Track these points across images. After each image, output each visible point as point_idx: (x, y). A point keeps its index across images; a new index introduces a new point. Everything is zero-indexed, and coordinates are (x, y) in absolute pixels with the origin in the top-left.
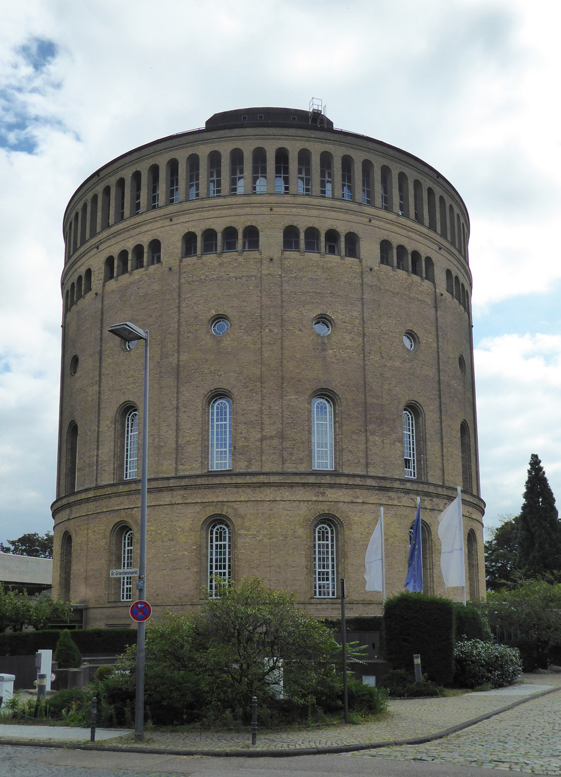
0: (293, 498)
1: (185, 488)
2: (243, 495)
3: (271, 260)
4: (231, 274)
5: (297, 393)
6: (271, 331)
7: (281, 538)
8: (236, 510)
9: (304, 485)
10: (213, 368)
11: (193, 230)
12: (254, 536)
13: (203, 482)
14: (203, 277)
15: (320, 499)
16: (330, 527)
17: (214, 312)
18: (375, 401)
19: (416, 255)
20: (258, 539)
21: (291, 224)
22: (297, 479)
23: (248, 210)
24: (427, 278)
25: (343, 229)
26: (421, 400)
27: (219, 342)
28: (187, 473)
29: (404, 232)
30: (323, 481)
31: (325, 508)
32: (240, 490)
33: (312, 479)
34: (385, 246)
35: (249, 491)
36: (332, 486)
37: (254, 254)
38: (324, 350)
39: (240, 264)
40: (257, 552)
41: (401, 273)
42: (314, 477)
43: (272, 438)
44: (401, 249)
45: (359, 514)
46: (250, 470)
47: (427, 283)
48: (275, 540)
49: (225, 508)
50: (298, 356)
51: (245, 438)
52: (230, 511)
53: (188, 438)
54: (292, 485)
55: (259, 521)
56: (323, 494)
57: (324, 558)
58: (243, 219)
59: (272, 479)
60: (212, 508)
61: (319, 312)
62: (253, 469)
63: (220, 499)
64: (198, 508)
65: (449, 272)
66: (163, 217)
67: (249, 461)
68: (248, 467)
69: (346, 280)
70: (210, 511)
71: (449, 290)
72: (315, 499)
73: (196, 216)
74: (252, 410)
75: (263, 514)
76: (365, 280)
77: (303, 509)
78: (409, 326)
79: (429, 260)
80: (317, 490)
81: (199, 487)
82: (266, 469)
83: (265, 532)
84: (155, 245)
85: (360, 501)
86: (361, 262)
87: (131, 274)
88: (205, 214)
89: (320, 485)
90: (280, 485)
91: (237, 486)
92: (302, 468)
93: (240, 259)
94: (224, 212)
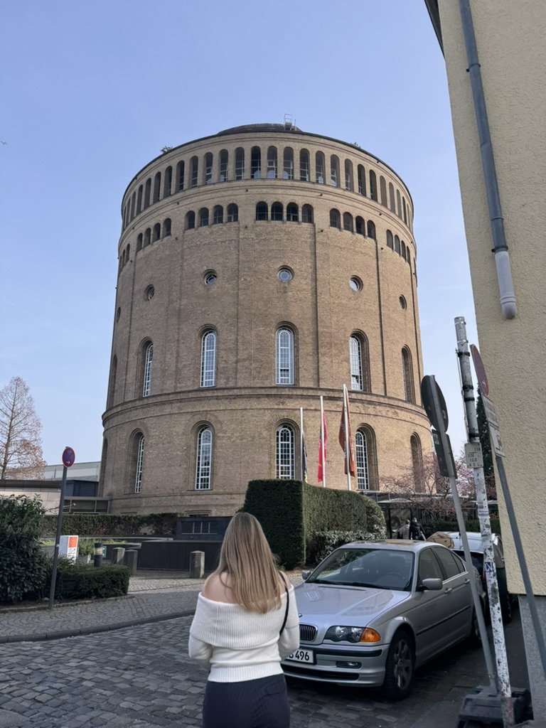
0: (259, 407)
1: (180, 401)
2: (223, 405)
3: (246, 227)
4: (218, 240)
5: (264, 326)
6: (245, 280)
7: (250, 439)
8: (216, 417)
9: (268, 396)
10: (203, 309)
11: (192, 209)
12: (230, 438)
13: (193, 396)
14: (198, 243)
15: (281, 407)
16: (291, 430)
17: (205, 268)
18: (325, 329)
19: (360, 220)
20: (232, 440)
21: (261, 200)
22: (263, 392)
23: (230, 192)
24: (370, 236)
25: (300, 202)
26: (364, 329)
27: (208, 290)
28: (183, 390)
29: (349, 202)
30: (283, 393)
31: (284, 415)
32: (220, 401)
33: (274, 392)
34: (334, 214)
35: (226, 402)
36: (290, 397)
37: (234, 224)
38: (285, 292)
39: (224, 231)
40: (230, 451)
41: (348, 233)
42: (276, 390)
43: (244, 360)
44: (347, 215)
45: (312, 419)
46: (228, 386)
47: (370, 240)
48: (244, 441)
49: (209, 416)
50: (265, 297)
51: (225, 361)
52: (212, 418)
53: (185, 363)
54: (259, 397)
55: (233, 426)
56: (283, 403)
57: (285, 455)
58: (227, 199)
59: (243, 392)
60: (199, 416)
61: (281, 264)
62: (231, 385)
63: (205, 409)
64: (189, 417)
65: (389, 232)
66: (173, 202)
67: (228, 379)
68: (226, 383)
69: (303, 239)
70: (197, 419)
71: (390, 244)
72: (276, 407)
73: (194, 199)
74: (230, 340)
75: (237, 420)
76: (317, 239)
77: (268, 416)
78: (355, 273)
79: (371, 223)
80: (278, 400)
81: (190, 400)
82: (239, 385)
83: (238, 434)
84: (168, 222)
85: (313, 408)
86: (314, 226)
87: (152, 245)
88: (201, 198)
89: (280, 396)
90: (249, 397)
91: (217, 398)
92: (267, 384)
93: (225, 228)
94: (214, 195)
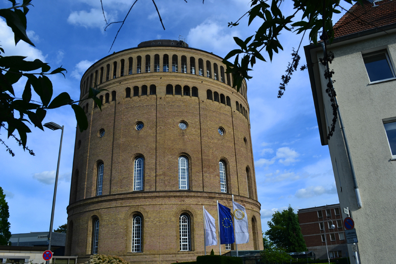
0: (170, 203)
1: (122, 199)
2: (148, 202)
3: (161, 98)
4: (145, 104)
5: (171, 155)
6: (160, 128)
7: (165, 222)
8: (144, 209)
9: (175, 196)
10: (135, 144)
11: (129, 87)
12: (152, 222)
13: (130, 196)
14: (133, 106)
15: (182, 203)
16: (187, 217)
17: (137, 120)
18: (206, 158)
19: (222, 95)
20: (154, 223)
21: (169, 83)
22: (172, 194)
23: (151, 78)
24: (227, 105)
25: (191, 86)
26: (227, 157)
27: (138, 133)
28: (123, 192)
29: (217, 86)
30: (183, 195)
31: (184, 208)
32: (146, 200)
33: (178, 194)
34: (209, 92)
35: (150, 200)
36: (187, 197)
37: (154, 96)
38: (183, 136)
39: (148, 100)
40: (153, 229)
41: (216, 103)
42: (179, 193)
43: (160, 175)
44: (216, 93)
45: (200, 210)
46: (151, 190)
47: (227, 107)
48: (162, 223)
49: (139, 208)
50: (172, 138)
51: (149, 176)
52: (142, 210)
53: (124, 176)
54: (169, 197)
55: (154, 214)
56: (183, 201)
57: (185, 232)
58: (150, 82)
59: (161, 194)
60: (133, 209)
61: (181, 119)
62: (153, 190)
63: (137, 204)
64: (127, 208)
65: (237, 102)
66: (117, 82)
67: (151, 186)
68: (150, 189)
69: (193, 106)
70: (133, 210)
71: (238, 109)
72: (180, 203)
73: (130, 81)
74: (152, 163)
75: (156, 211)
76: (200, 106)
77: (175, 209)
78: (221, 125)
79: (228, 97)
80: (181, 199)
81: (128, 198)
82: (158, 190)
83: (157, 219)
84: (114, 93)
85: (200, 204)
86: (199, 98)
87: (104, 105)
88: (135, 80)
89: (182, 197)
90: (165, 197)
91: (145, 198)
92: (174, 189)
93: (148, 98)
94: (142, 79)
